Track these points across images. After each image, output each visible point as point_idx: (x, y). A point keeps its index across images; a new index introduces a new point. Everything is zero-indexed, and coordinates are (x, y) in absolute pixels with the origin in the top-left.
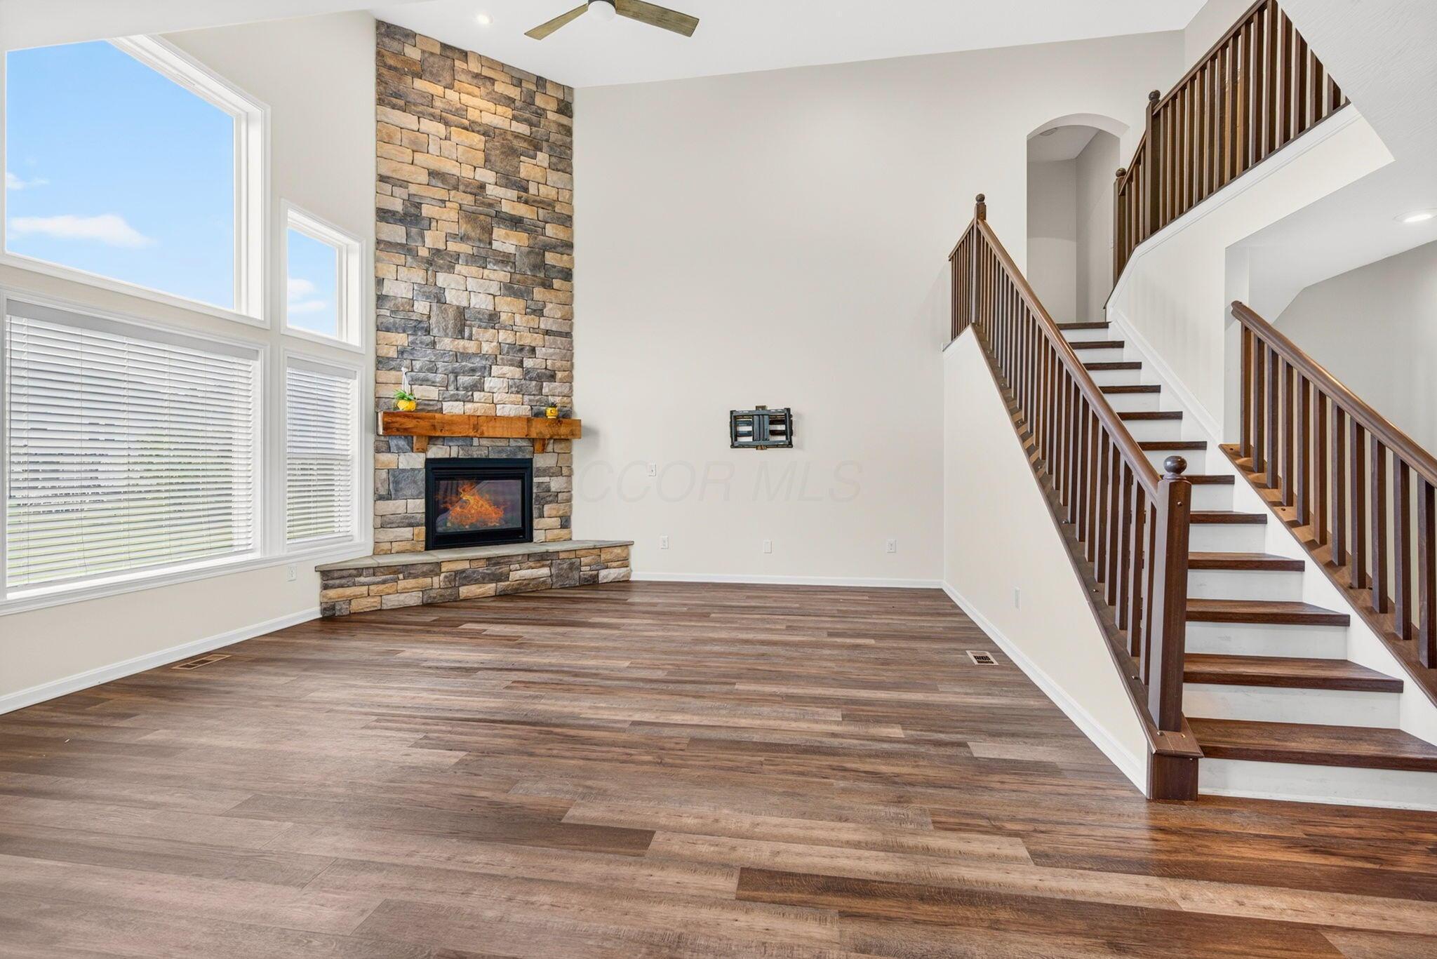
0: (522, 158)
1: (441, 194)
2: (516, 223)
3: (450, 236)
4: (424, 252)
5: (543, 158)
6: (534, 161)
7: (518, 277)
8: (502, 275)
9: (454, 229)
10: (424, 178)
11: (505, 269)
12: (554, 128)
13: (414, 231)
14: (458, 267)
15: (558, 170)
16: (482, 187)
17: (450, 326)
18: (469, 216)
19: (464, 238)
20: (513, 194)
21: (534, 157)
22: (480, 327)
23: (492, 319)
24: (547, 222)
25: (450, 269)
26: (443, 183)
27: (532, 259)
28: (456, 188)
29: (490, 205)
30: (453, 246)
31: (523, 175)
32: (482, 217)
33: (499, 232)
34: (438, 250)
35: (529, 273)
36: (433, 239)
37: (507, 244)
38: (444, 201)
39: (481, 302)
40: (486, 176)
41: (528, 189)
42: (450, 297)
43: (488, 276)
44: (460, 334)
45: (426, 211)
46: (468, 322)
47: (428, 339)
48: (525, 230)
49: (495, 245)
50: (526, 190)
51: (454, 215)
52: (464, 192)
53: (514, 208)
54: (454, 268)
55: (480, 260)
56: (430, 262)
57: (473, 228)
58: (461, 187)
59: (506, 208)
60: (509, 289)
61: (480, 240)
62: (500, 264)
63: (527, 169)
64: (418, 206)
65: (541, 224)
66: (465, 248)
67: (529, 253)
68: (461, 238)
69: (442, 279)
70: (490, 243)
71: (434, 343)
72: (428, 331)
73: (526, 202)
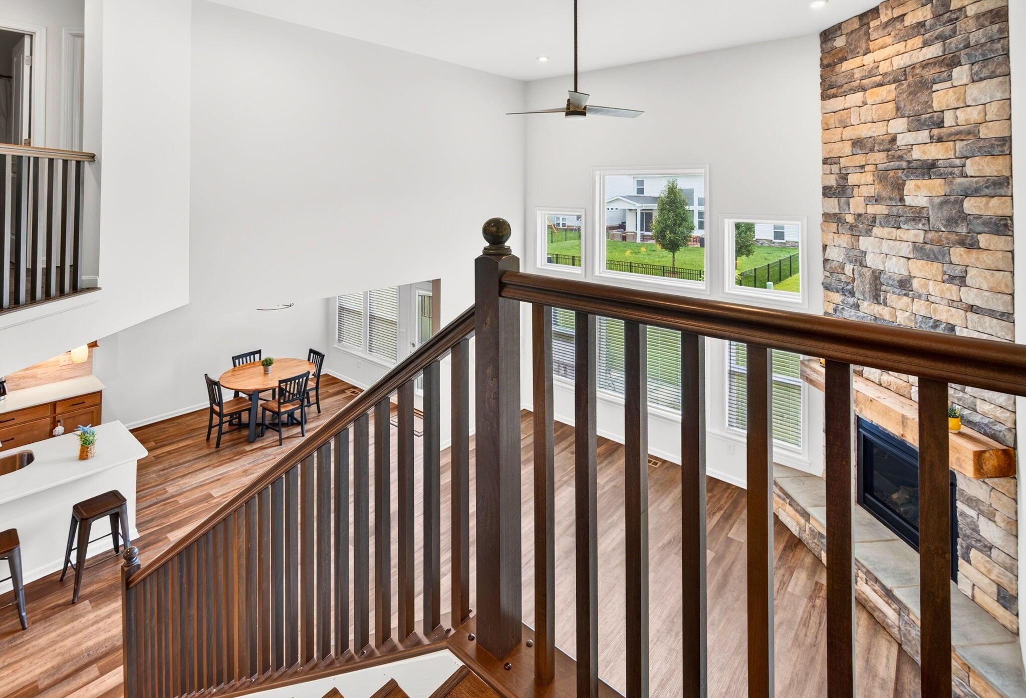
0: (935, 87)
1: (860, 159)
2: (928, 169)
3: (870, 200)
4: (850, 219)
5: (961, 74)
6: (948, 84)
7: (930, 235)
8: (915, 234)
9: (870, 191)
10: (847, 148)
11: (917, 227)
12: (972, 24)
13: (843, 200)
14: (876, 231)
15: (981, 80)
16: (894, 140)
17: (867, 290)
18: (881, 176)
19: (877, 200)
20: (924, 135)
21: (950, 78)
22: (894, 293)
23: (904, 285)
24: (967, 158)
25: (868, 233)
26: (861, 149)
27: (946, 212)
28: (872, 150)
29: (900, 158)
30: (872, 209)
31: (936, 106)
32: (892, 173)
33: (910, 185)
34: (860, 215)
35: (943, 229)
36: (857, 205)
37: (919, 198)
38: (862, 167)
39: (895, 267)
40: (898, 125)
41: (943, 122)
42: (870, 261)
43: (900, 237)
44: (876, 297)
45: (852, 179)
46: (883, 288)
47: (851, 300)
48: (940, 176)
49: (908, 201)
50: (940, 124)
51: (869, 178)
52: (879, 151)
53: (924, 152)
54: (871, 230)
55: (894, 221)
56: (852, 227)
57: (885, 187)
58: (876, 148)
59: (916, 154)
60: (921, 251)
61: (891, 199)
62: (913, 223)
63: (942, 97)
64: (845, 177)
65: (958, 162)
66: (880, 209)
67: (942, 204)
68: (876, 201)
69: (865, 243)
70: (902, 199)
71: (857, 306)
72: (852, 293)
73: (940, 140)
